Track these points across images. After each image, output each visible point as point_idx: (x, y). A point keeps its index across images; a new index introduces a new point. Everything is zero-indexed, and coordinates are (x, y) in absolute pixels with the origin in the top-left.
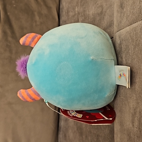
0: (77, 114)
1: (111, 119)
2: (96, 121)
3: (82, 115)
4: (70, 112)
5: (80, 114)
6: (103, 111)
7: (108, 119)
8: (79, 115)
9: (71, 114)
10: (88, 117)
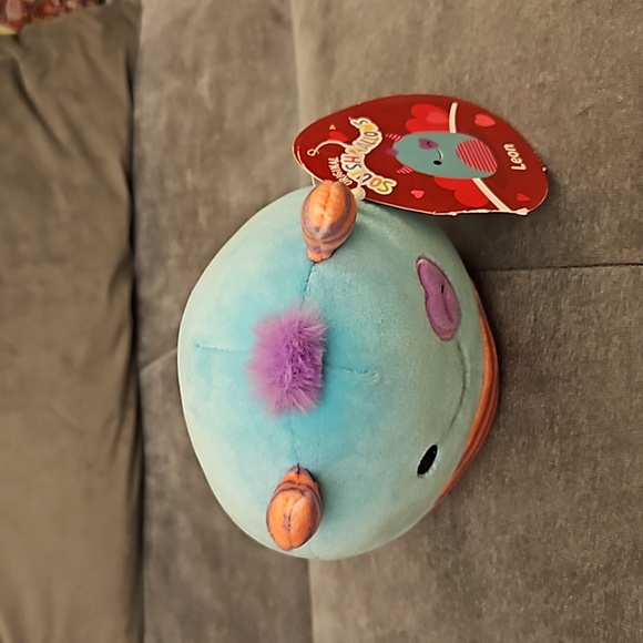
0: (370, 176)
1: (523, 212)
2: (454, 214)
3: (395, 183)
4: (340, 164)
5: (383, 179)
6: (492, 173)
7: (509, 211)
8: (380, 181)
9: (345, 173)
10: (418, 194)
